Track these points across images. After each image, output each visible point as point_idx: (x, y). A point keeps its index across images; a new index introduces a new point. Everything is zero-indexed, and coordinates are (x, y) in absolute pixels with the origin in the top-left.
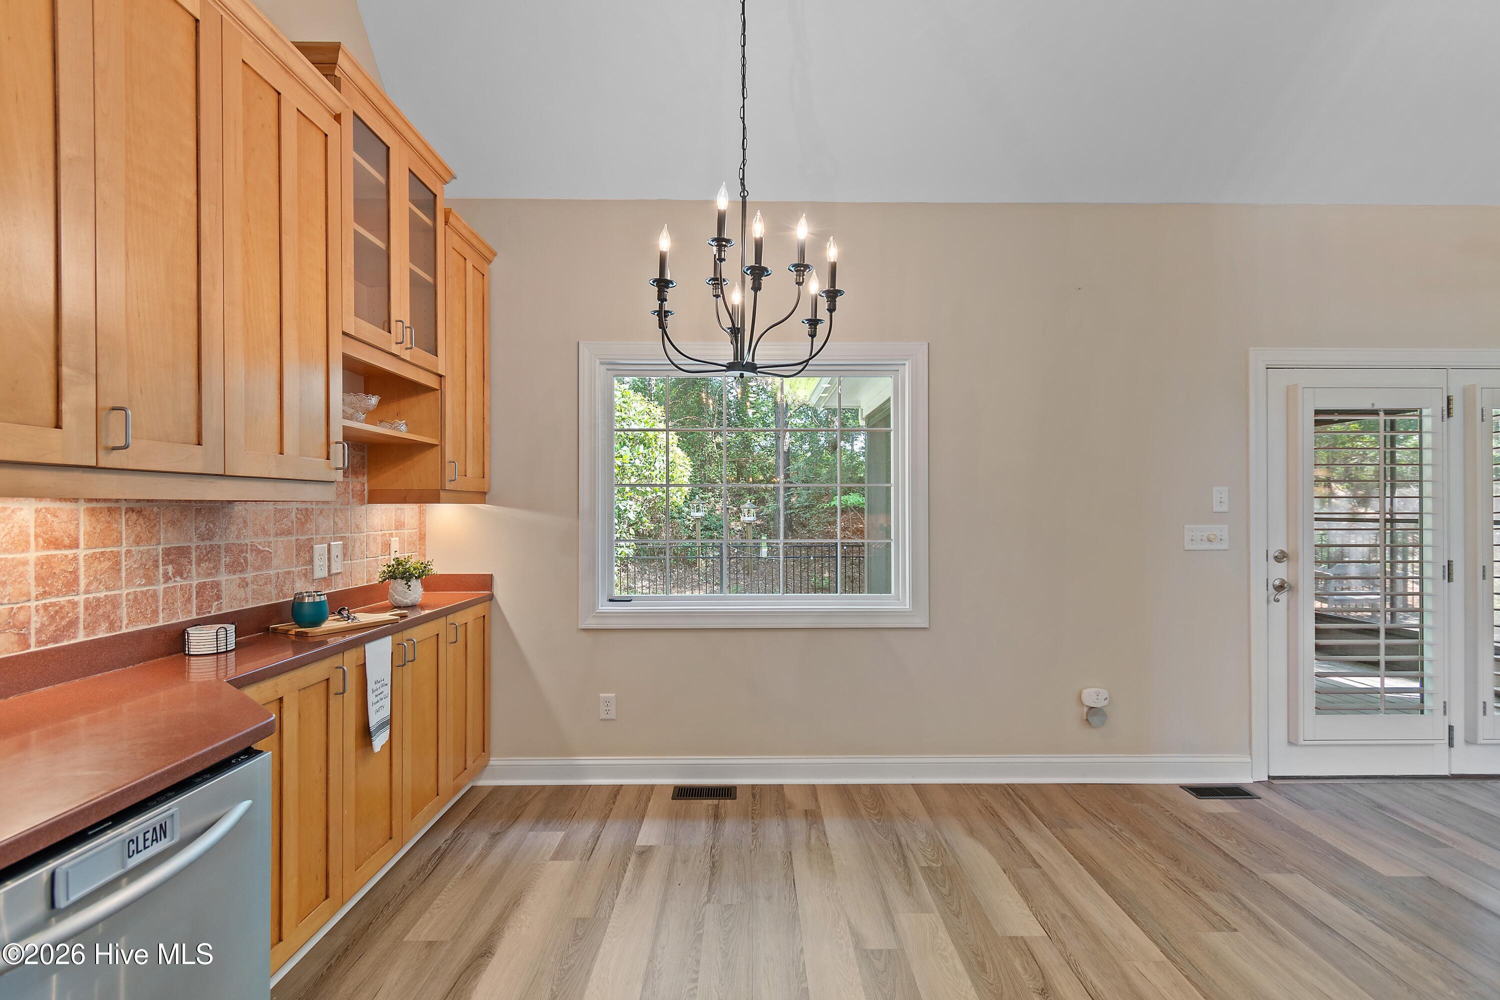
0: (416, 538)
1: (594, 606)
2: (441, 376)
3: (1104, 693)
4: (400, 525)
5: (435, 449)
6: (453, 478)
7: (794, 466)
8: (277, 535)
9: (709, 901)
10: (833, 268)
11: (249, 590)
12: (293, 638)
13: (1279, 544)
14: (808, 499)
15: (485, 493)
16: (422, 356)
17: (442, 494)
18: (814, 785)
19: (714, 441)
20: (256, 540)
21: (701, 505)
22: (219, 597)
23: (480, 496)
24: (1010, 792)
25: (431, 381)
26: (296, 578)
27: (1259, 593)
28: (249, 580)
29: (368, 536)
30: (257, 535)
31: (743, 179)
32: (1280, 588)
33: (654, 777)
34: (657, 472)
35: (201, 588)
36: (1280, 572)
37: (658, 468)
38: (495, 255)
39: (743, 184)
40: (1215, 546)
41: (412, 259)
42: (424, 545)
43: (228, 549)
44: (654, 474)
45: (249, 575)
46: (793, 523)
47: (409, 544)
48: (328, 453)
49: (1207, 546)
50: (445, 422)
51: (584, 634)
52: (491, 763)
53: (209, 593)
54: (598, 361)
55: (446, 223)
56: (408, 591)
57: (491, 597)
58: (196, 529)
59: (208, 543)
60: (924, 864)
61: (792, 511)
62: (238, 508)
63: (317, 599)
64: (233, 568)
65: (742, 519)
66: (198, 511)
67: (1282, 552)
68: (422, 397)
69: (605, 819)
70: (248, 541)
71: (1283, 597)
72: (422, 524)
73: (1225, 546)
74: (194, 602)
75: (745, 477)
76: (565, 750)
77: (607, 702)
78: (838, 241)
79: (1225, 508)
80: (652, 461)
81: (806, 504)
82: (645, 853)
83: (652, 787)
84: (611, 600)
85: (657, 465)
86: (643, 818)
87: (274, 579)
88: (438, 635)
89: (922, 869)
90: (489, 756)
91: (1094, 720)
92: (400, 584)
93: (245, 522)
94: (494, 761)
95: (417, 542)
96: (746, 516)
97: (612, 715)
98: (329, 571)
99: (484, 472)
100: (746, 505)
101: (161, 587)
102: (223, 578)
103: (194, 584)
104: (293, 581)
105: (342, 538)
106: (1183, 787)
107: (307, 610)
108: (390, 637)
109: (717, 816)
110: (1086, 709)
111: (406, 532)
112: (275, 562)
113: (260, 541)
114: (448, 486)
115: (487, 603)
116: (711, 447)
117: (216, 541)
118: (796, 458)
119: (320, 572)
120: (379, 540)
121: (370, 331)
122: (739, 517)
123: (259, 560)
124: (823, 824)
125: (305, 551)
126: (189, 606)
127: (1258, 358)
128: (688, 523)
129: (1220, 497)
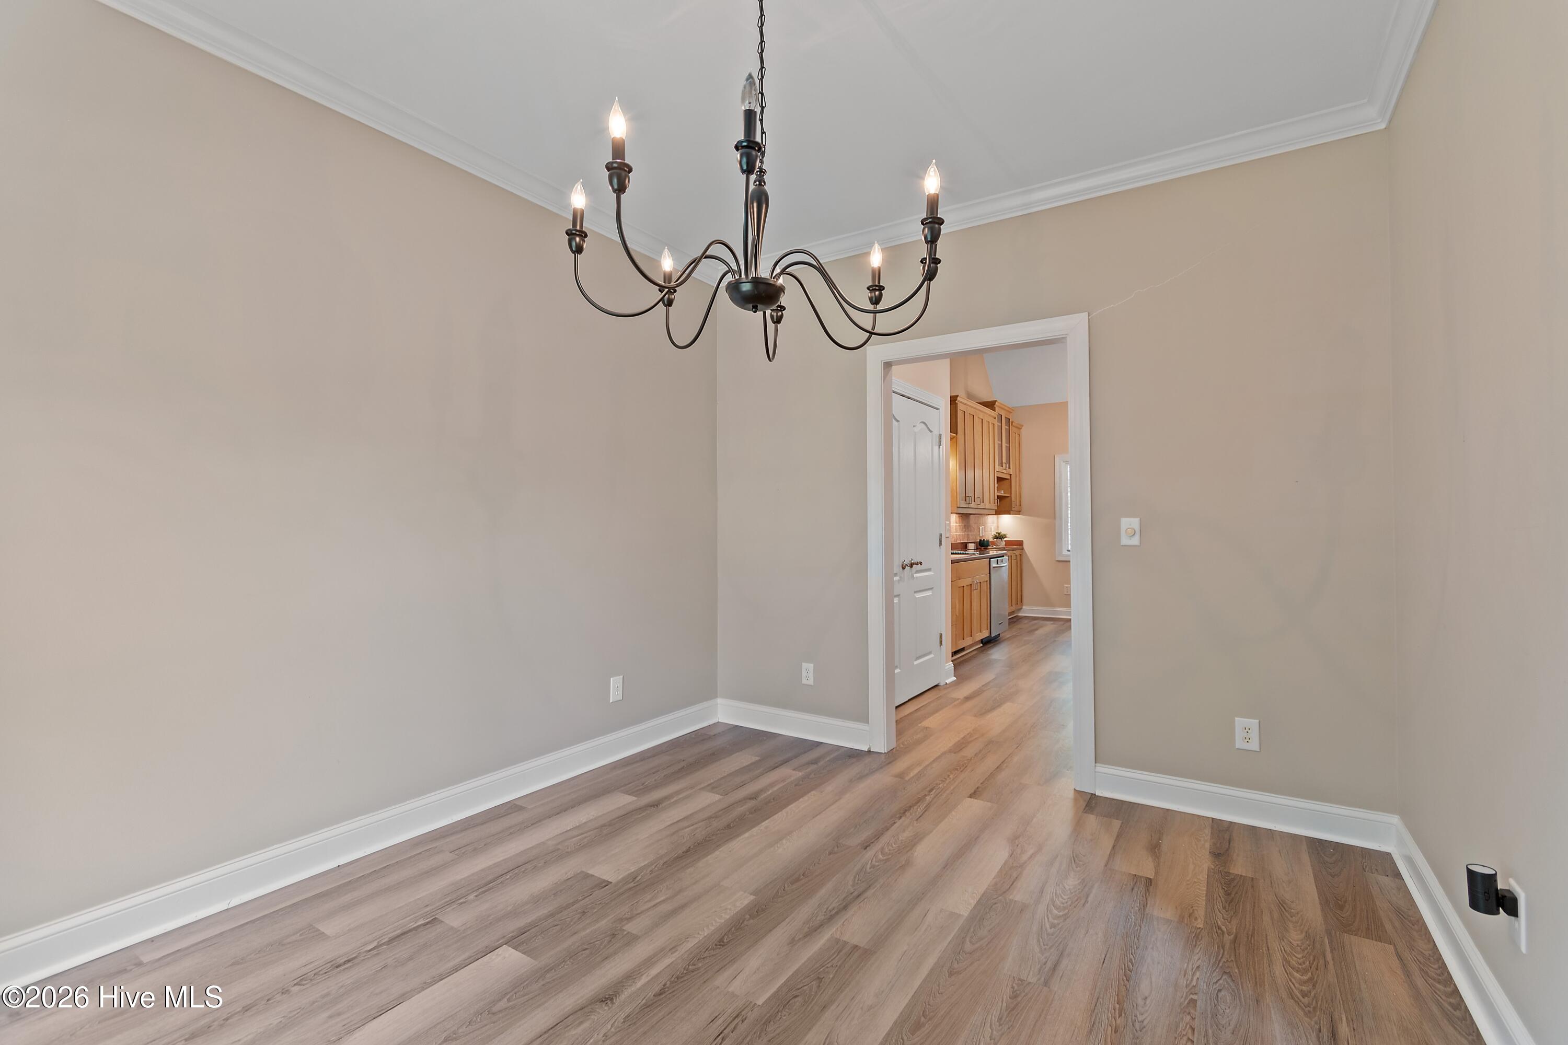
15: (1020, 511)
23: (1019, 512)
38: (1022, 426)
72: (998, 522)
107: (985, 543)
114: (1013, 509)
119: (981, 535)
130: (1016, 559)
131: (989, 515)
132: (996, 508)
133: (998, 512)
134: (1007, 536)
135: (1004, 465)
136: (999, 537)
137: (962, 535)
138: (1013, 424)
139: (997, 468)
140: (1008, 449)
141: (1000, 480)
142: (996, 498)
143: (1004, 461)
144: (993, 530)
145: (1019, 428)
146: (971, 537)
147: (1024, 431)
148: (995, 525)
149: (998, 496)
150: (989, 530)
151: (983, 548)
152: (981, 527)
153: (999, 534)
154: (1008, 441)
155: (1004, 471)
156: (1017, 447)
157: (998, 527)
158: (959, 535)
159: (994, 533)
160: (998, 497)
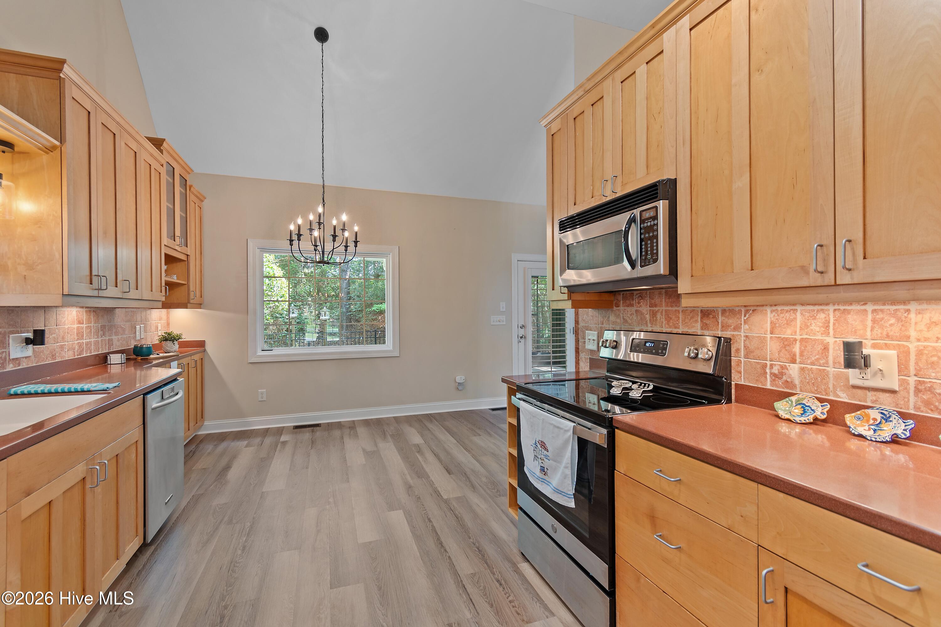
0: (166, 324)
1: (256, 352)
2: (188, 255)
3: (463, 377)
4: (161, 319)
5: (185, 286)
6: (194, 298)
7: (352, 287)
9: (312, 449)
10: (356, 233)
12: (140, 361)
13: (521, 323)
14: (360, 306)
15: (201, 304)
16: (183, 249)
17: (189, 305)
18: (354, 420)
19: (302, 271)
21: (295, 310)
23: (199, 306)
24: (430, 417)
25: (183, 257)
26: (132, 339)
27: (515, 339)
29: (151, 323)
31: (324, 198)
32: (522, 337)
33: (284, 423)
34: (275, 293)
35: (109, 340)
36: (522, 332)
37: (275, 291)
38: (205, 198)
39: (323, 200)
40: (501, 323)
41: (181, 211)
42: (169, 328)
44: (273, 294)
46: (352, 320)
47: (164, 328)
48: (161, 290)
49: (498, 323)
50: (190, 274)
51: (250, 365)
52: (205, 424)
54: (257, 248)
55: (190, 190)
56: (174, 346)
57: (205, 350)
60: (391, 434)
61: (351, 313)
63: (149, 346)
65: (321, 318)
67: (523, 325)
68: (178, 264)
69: (265, 437)
70: (119, 324)
71: (523, 341)
72: (168, 318)
73: (504, 323)
74: (107, 345)
75: (322, 293)
76: (241, 415)
77: (262, 393)
78: (358, 225)
79: (504, 310)
80: (272, 287)
81: (359, 309)
82: (284, 443)
83: (284, 427)
84: (263, 350)
85: (275, 289)
86: (281, 435)
88: (188, 364)
89: (390, 435)
90: (204, 421)
91: (460, 388)
92: (169, 343)
94: (206, 423)
95: (166, 326)
96: (324, 316)
97: (265, 399)
99: (201, 295)
100: (323, 310)
101: (100, 339)
104: (131, 340)
105: (144, 324)
106: (489, 409)
107: (144, 350)
108: (177, 361)
109: (313, 431)
110: (457, 384)
111: (163, 321)
114: (192, 301)
115: (203, 353)
116: (301, 275)
118: (354, 283)
119: (138, 338)
120: (154, 325)
121: (170, 243)
122: (319, 317)
124: (356, 429)
127: (515, 257)
128: (287, 320)
129: (503, 306)
130: (196, 367)
131: (152, 309)
132: (163, 299)
133: (167, 305)
134: (183, 337)
135: (177, 239)
136: (169, 338)
137: (96, 343)
138: (192, 189)
139: (166, 241)
140: (185, 221)
141: (170, 260)
142: (163, 284)
143: (178, 233)
144: (159, 328)
145: (201, 199)
146: (115, 342)
147: (206, 204)
148: (164, 321)
149: (166, 281)
150: (153, 328)
151: (140, 358)
152: (138, 327)
153: (169, 334)
154: (185, 209)
155: (177, 248)
156: (197, 221)
157: (168, 324)
158: (87, 344)
159: (161, 333)
160: (168, 284)
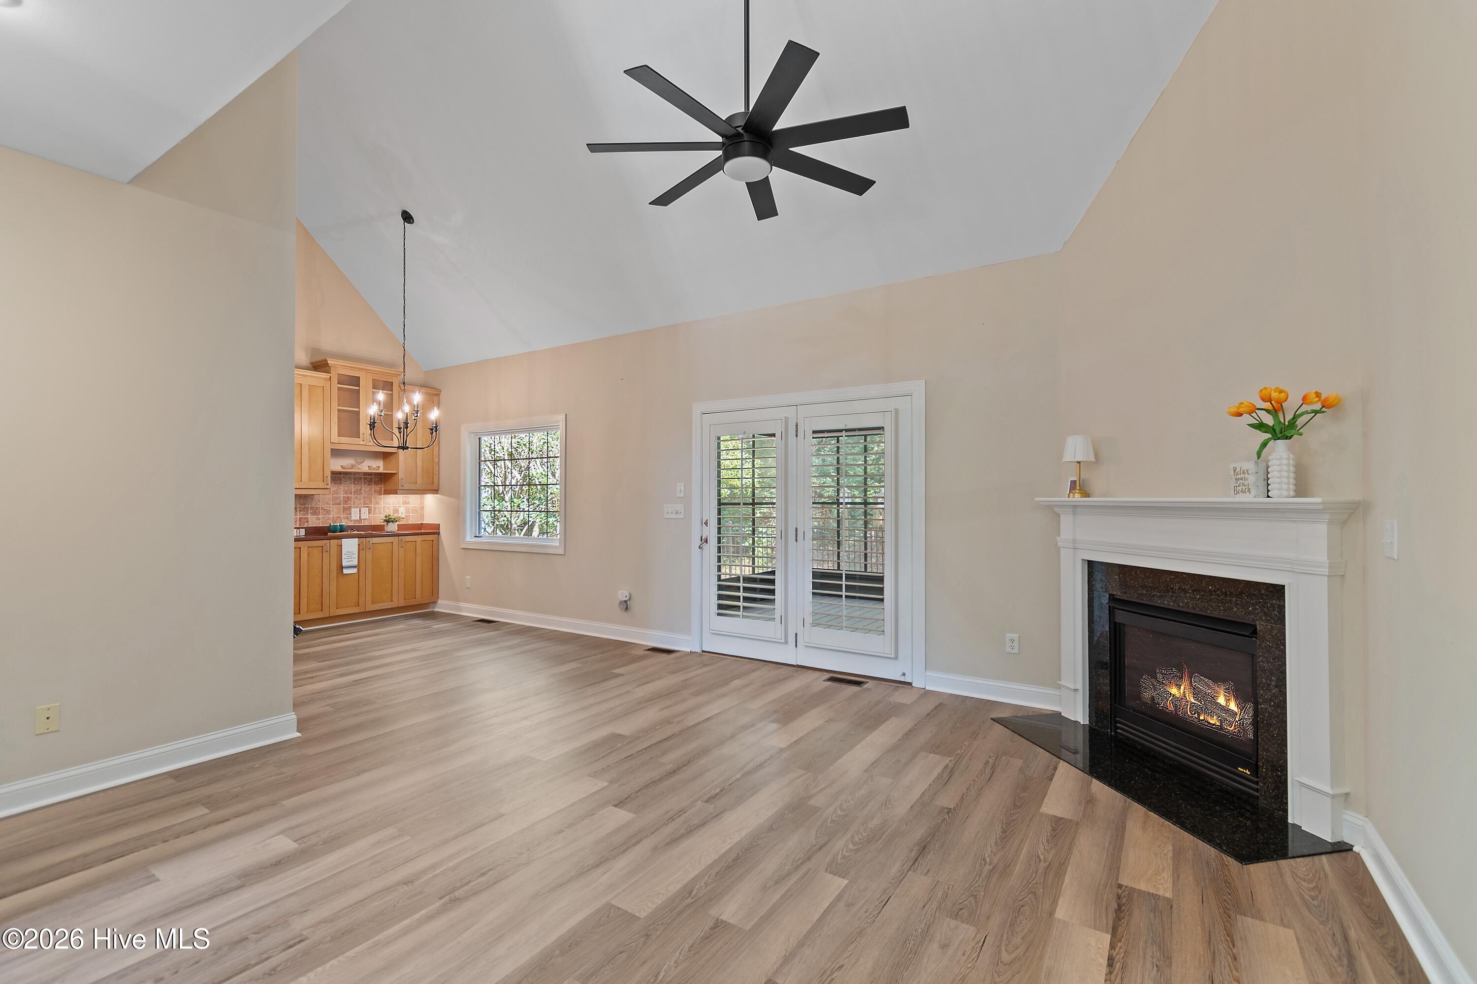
8: (333, 505)
11: (321, 521)
20: (324, 506)
22: (307, 522)
28: (320, 518)
30: (324, 505)
43: (311, 508)
45: (321, 516)
53: (303, 520)
58: (299, 502)
59: (304, 506)
62: (315, 496)
64: (313, 514)
66: (300, 497)
87: (332, 519)
93: (319, 501)
98: (360, 517)
102: (309, 516)
103: (298, 517)
112: (332, 513)
113: (326, 507)
117: (307, 506)
123: (325, 512)
125: (347, 510)
126: (296, 523)
